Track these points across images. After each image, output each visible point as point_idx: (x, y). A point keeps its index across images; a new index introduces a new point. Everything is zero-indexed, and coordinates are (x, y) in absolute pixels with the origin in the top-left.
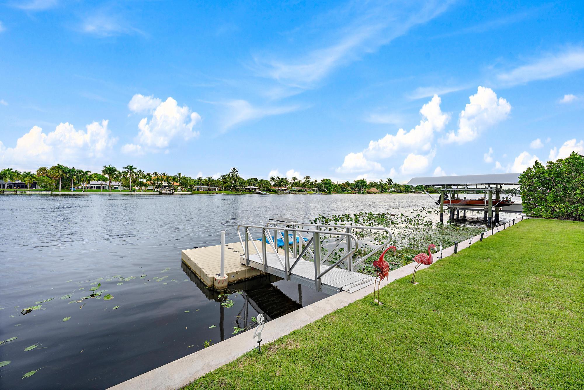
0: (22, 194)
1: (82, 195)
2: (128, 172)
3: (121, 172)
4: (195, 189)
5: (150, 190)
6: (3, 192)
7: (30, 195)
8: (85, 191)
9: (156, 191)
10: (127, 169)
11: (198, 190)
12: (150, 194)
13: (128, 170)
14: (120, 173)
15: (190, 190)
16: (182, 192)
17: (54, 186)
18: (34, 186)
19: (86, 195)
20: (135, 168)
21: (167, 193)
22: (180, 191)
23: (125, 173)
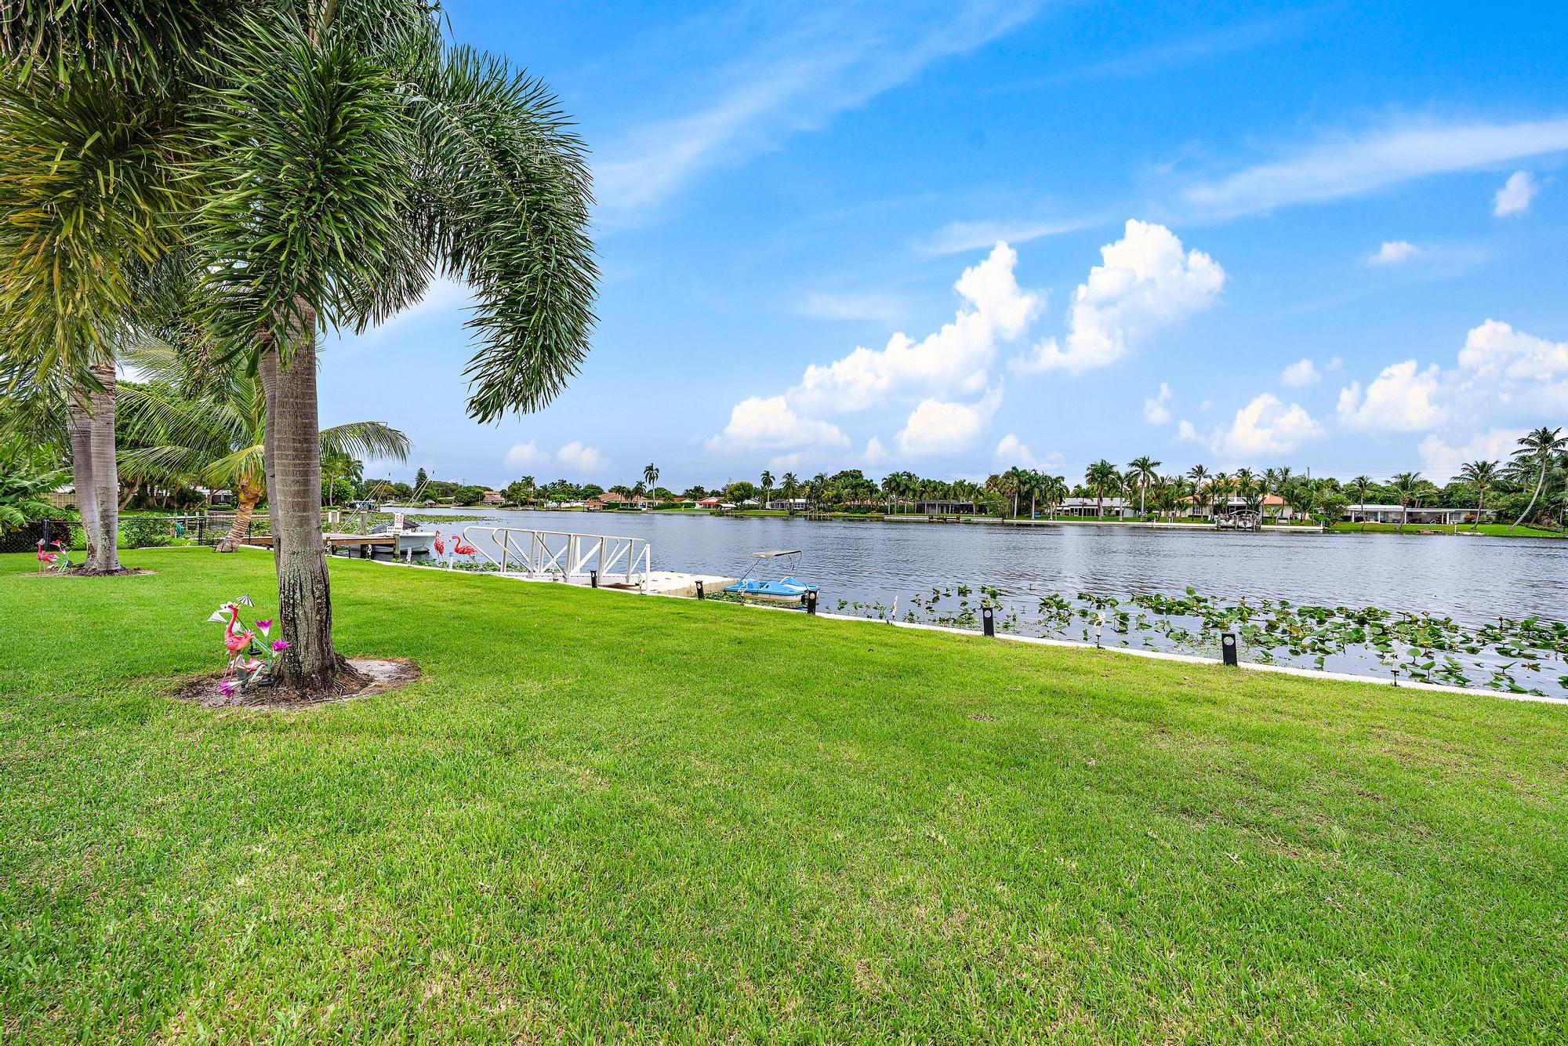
0: (968, 523)
1: (1047, 526)
2: (1137, 475)
3: (1123, 475)
4: (1351, 517)
5: (1192, 518)
6: (945, 519)
7: (977, 524)
8: (1054, 519)
9: (1210, 522)
10: (1134, 468)
11: (1358, 519)
12: (1193, 529)
13: (1138, 468)
14: (1119, 478)
15: (1322, 519)
16: (1292, 524)
17: (1007, 509)
18: (982, 509)
19: (1054, 526)
20: (1154, 464)
21: (1234, 527)
22: (1285, 521)
23: (1130, 479)
